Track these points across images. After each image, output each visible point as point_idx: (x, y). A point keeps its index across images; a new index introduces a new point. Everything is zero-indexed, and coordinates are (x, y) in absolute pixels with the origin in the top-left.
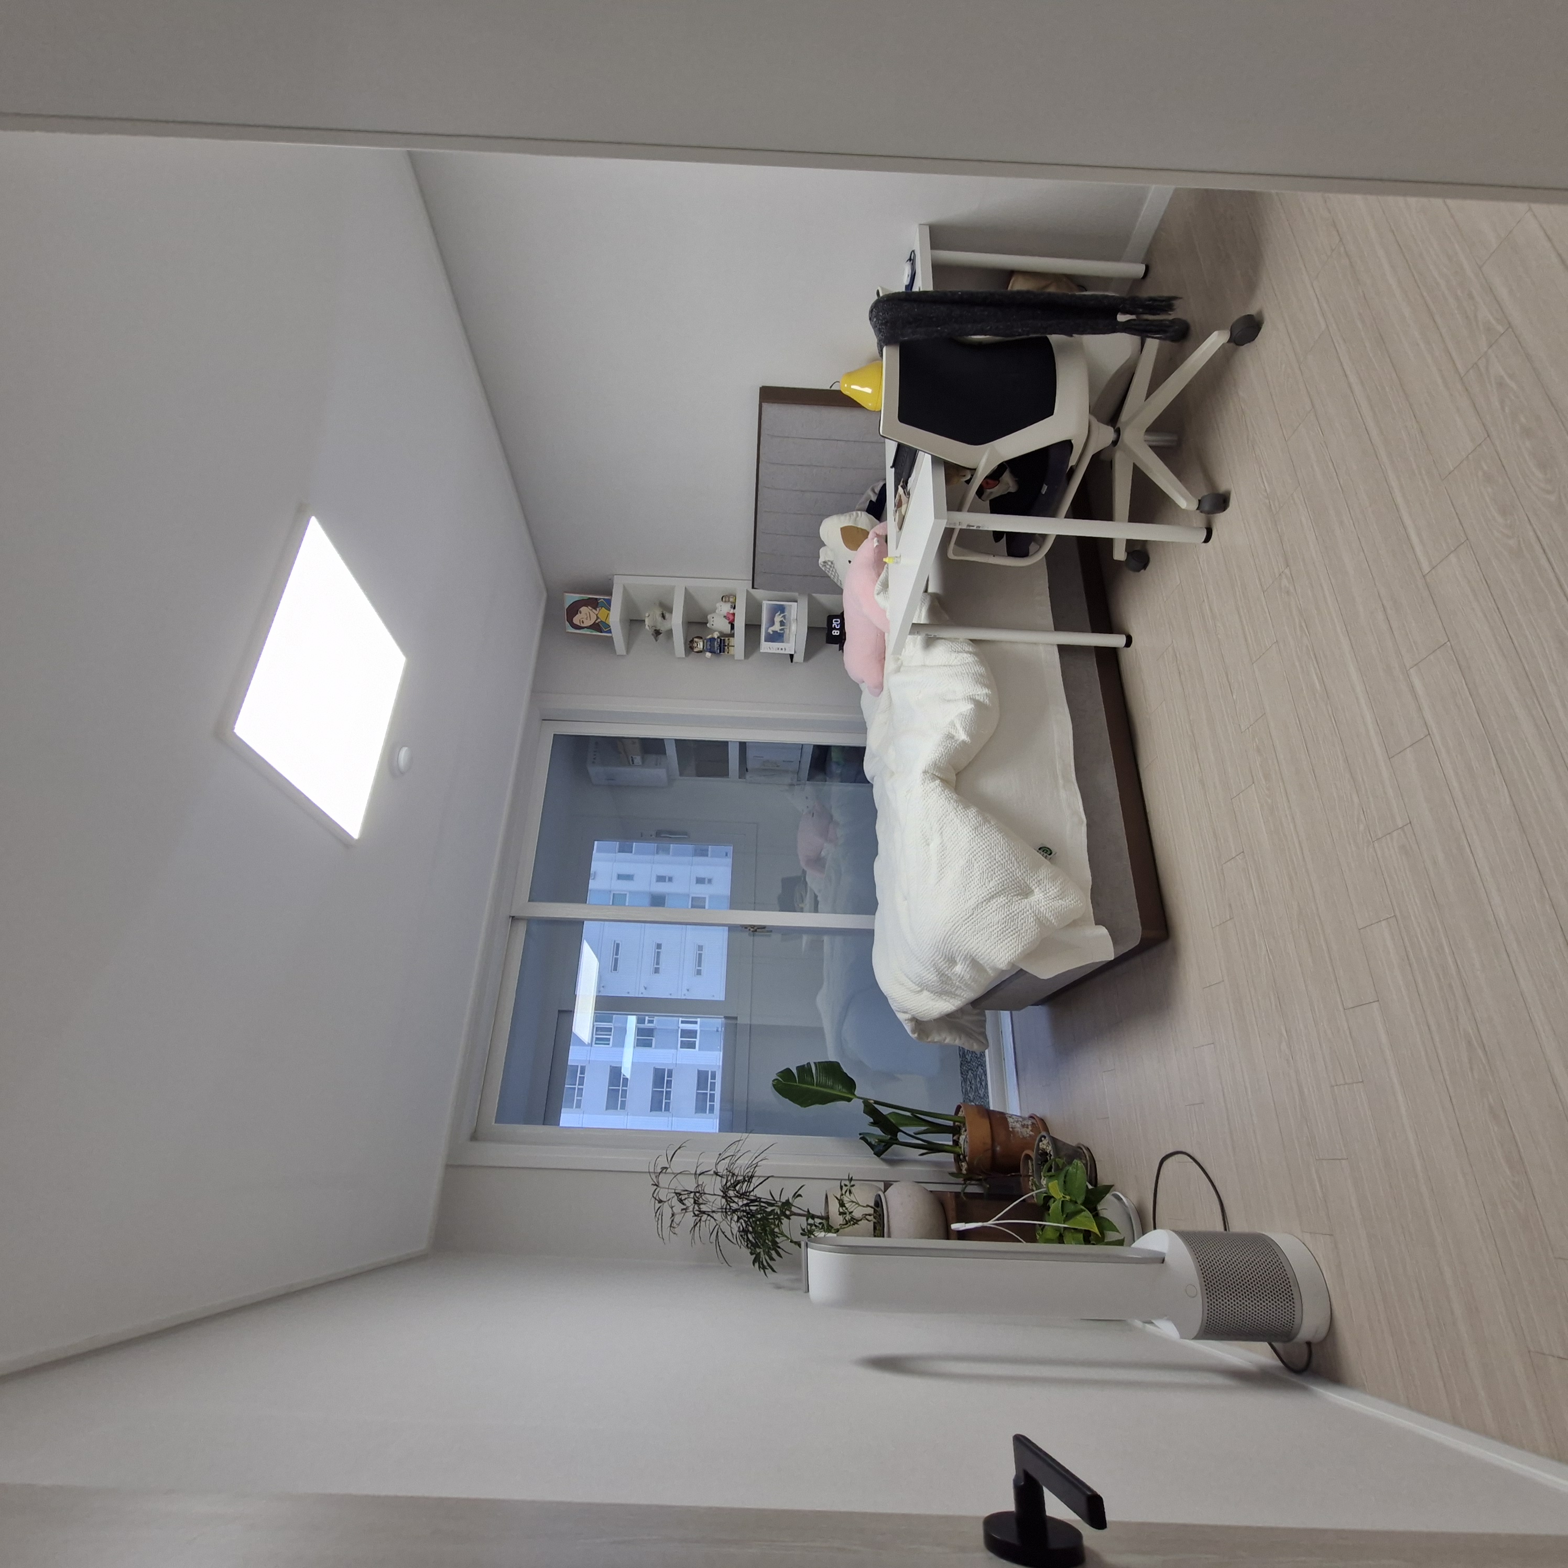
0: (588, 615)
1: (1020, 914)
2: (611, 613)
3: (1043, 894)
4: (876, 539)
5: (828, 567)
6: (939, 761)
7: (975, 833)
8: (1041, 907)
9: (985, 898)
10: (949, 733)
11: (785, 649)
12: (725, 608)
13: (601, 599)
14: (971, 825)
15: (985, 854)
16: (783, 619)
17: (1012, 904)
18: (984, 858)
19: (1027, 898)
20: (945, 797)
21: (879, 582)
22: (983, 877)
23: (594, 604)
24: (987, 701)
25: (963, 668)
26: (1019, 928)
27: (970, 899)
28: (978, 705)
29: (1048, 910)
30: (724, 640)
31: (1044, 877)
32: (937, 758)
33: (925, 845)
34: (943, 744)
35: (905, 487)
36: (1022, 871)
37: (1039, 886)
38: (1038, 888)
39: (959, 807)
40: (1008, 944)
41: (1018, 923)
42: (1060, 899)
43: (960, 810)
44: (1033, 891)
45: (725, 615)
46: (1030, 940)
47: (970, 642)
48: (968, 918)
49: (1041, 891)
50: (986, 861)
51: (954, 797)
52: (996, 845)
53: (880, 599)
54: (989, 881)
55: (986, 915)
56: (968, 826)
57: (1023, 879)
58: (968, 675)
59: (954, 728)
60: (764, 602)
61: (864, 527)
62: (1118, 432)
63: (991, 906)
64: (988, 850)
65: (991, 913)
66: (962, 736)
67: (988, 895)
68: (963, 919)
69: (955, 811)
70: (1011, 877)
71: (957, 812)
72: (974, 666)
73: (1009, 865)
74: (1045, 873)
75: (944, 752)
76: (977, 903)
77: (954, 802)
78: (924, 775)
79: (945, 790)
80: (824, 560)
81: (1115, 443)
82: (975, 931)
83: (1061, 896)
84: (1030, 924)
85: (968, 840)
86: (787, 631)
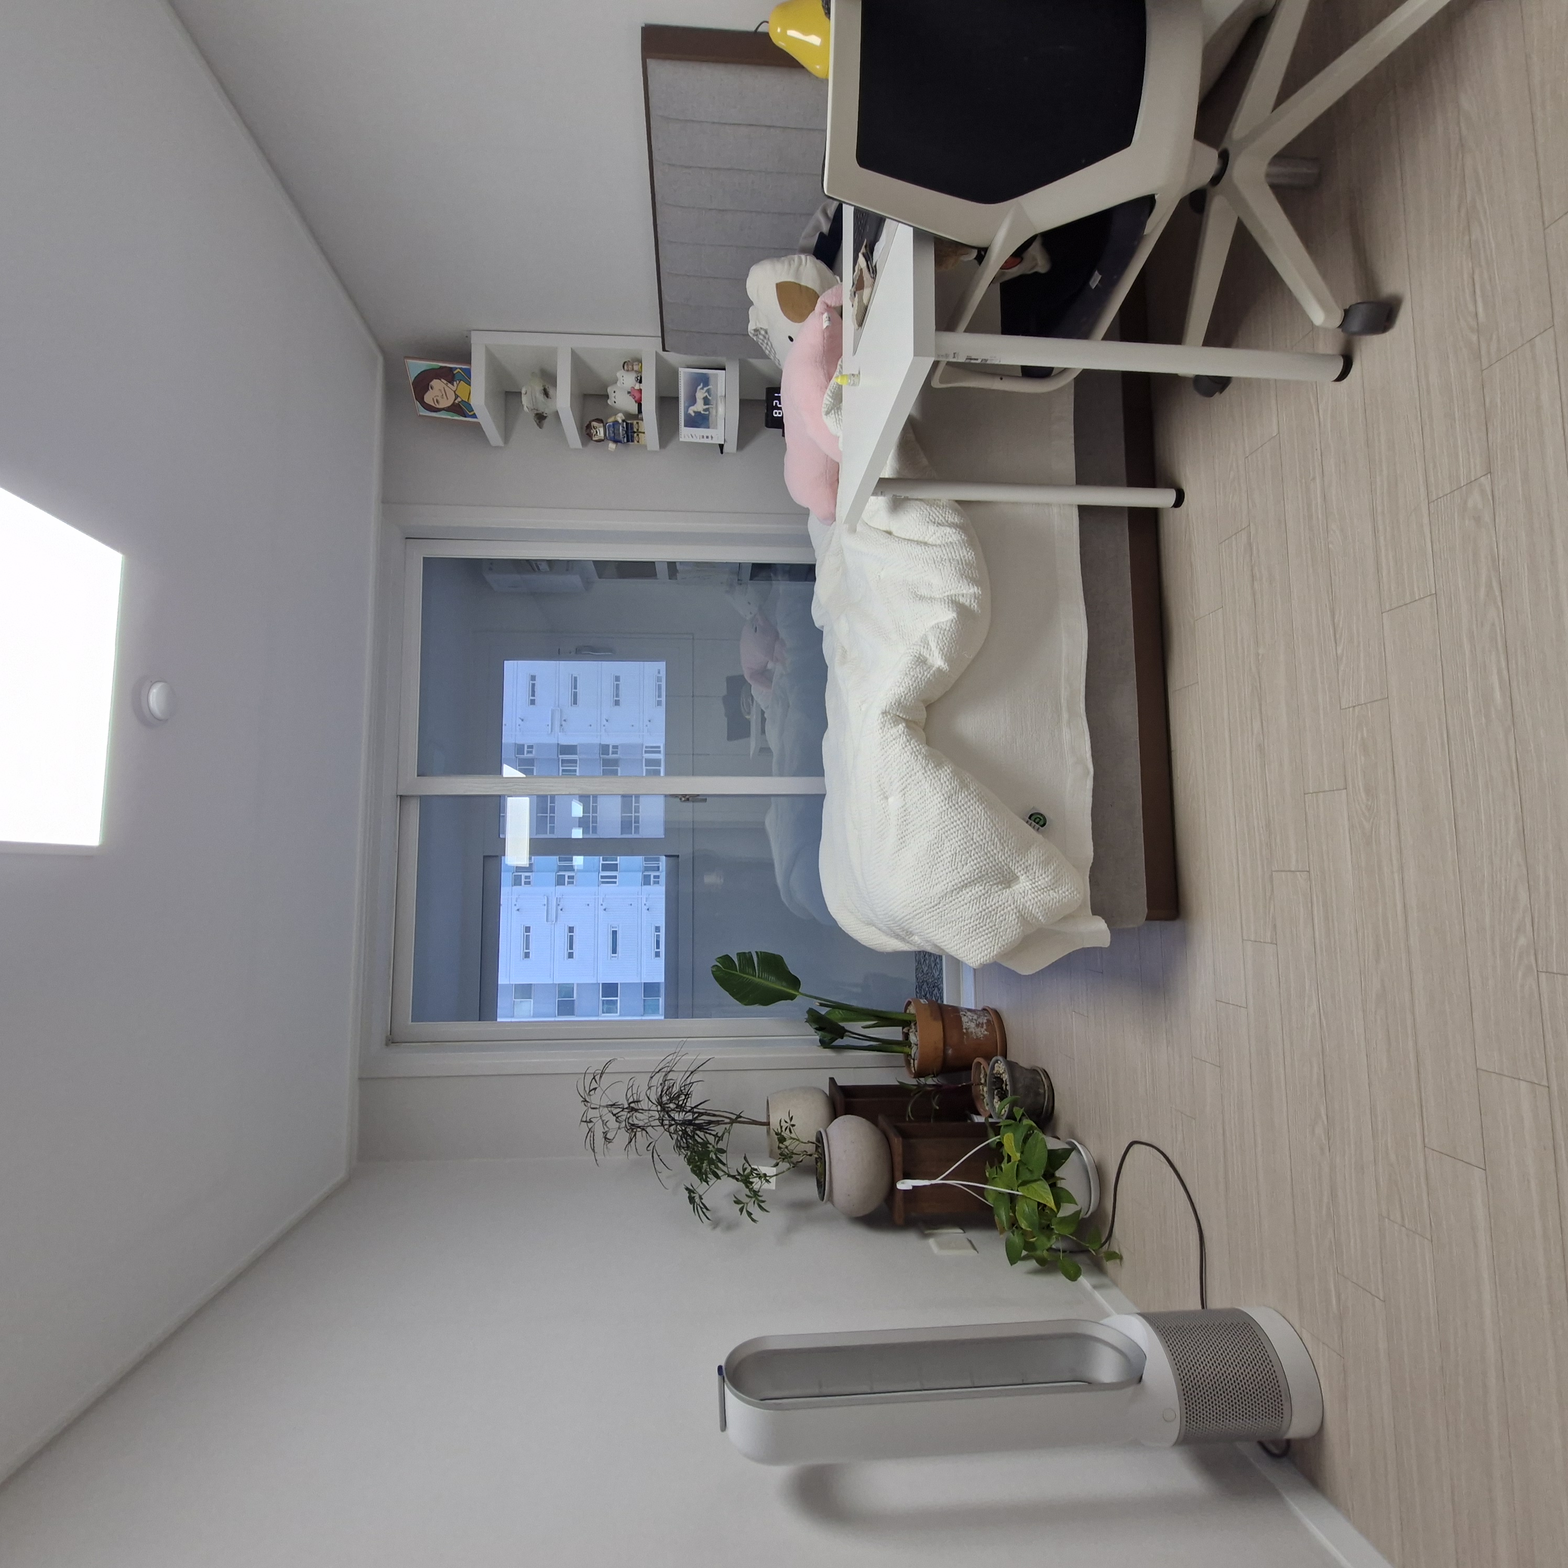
0: (443, 390)
1: (999, 909)
2: (473, 388)
3: (1031, 882)
4: (826, 315)
5: (761, 337)
6: (905, 697)
7: (948, 803)
8: (1026, 902)
9: (955, 887)
10: (920, 654)
11: (712, 437)
12: (627, 380)
13: (456, 368)
14: (943, 792)
15: (960, 831)
16: (707, 394)
17: (990, 896)
18: (957, 836)
19: (1009, 887)
20: (911, 751)
21: (828, 391)
22: (955, 859)
23: (448, 376)
24: (975, 606)
25: (944, 551)
26: (997, 926)
27: (937, 884)
28: (962, 611)
29: (1035, 905)
30: (632, 424)
31: (1033, 863)
32: (902, 694)
33: (882, 799)
34: (912, 674)
35: (869, 257)
36: (1006, 855)
37: (1026, 873)
38: (1024, 875)
39: (929, 765)
40: (981, 944)
41: (996, 919)
42: (1052, 889)
43: (930, 770)
44: (1018, 877)
45: (630, 391)
46: (1010, 940)
47: (956, 505)
48: (933, 907)
49: (1027, 879)
50: (960, 841)
51: (923, 750)
52: (974, 822)
53: (829, 422)
54: (963, 866)
55: (956, 906)
56: (940, 793)
57: (1006, 864)
58: (951, 563)
59: (927, 648)
60: (680, 369)
61: (810, 285)
62: (1224, 157)
63: (963, 897)
64: (964, 828)
65: (963, 906)
66: (938, 661)
67: (960, 883)
68: (927, 906)
69: (923, 771)
70: (992, 862)
71: (926, 772)
72: (960, 548)
73: (990, 847)
74: (1035, 857)
75: (912, 685)
76: (945, 891)
77: (923, 758)
78: (883, 717)
79: (911, 739)
80: (754, 328)
81: (1216, 180)
82: (941, 923)
83: (1055, 884)
84: (1011, 921)
85: (938, 811)
86: (713, 412)
